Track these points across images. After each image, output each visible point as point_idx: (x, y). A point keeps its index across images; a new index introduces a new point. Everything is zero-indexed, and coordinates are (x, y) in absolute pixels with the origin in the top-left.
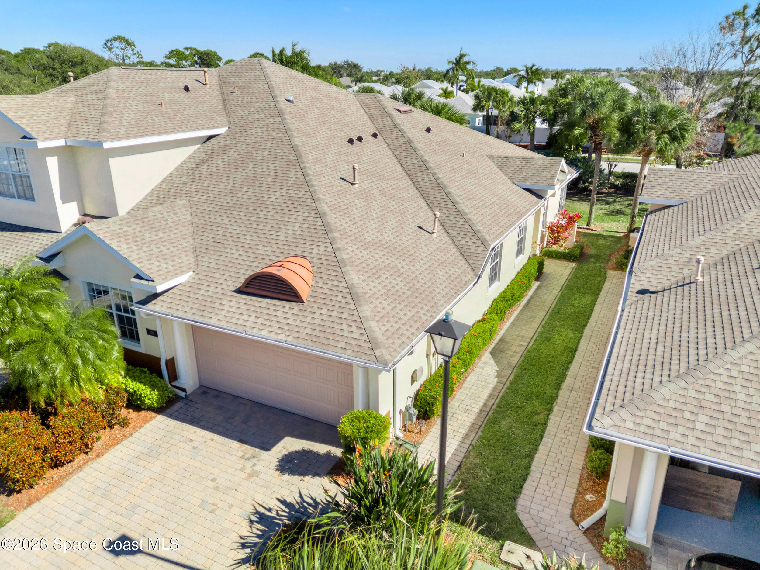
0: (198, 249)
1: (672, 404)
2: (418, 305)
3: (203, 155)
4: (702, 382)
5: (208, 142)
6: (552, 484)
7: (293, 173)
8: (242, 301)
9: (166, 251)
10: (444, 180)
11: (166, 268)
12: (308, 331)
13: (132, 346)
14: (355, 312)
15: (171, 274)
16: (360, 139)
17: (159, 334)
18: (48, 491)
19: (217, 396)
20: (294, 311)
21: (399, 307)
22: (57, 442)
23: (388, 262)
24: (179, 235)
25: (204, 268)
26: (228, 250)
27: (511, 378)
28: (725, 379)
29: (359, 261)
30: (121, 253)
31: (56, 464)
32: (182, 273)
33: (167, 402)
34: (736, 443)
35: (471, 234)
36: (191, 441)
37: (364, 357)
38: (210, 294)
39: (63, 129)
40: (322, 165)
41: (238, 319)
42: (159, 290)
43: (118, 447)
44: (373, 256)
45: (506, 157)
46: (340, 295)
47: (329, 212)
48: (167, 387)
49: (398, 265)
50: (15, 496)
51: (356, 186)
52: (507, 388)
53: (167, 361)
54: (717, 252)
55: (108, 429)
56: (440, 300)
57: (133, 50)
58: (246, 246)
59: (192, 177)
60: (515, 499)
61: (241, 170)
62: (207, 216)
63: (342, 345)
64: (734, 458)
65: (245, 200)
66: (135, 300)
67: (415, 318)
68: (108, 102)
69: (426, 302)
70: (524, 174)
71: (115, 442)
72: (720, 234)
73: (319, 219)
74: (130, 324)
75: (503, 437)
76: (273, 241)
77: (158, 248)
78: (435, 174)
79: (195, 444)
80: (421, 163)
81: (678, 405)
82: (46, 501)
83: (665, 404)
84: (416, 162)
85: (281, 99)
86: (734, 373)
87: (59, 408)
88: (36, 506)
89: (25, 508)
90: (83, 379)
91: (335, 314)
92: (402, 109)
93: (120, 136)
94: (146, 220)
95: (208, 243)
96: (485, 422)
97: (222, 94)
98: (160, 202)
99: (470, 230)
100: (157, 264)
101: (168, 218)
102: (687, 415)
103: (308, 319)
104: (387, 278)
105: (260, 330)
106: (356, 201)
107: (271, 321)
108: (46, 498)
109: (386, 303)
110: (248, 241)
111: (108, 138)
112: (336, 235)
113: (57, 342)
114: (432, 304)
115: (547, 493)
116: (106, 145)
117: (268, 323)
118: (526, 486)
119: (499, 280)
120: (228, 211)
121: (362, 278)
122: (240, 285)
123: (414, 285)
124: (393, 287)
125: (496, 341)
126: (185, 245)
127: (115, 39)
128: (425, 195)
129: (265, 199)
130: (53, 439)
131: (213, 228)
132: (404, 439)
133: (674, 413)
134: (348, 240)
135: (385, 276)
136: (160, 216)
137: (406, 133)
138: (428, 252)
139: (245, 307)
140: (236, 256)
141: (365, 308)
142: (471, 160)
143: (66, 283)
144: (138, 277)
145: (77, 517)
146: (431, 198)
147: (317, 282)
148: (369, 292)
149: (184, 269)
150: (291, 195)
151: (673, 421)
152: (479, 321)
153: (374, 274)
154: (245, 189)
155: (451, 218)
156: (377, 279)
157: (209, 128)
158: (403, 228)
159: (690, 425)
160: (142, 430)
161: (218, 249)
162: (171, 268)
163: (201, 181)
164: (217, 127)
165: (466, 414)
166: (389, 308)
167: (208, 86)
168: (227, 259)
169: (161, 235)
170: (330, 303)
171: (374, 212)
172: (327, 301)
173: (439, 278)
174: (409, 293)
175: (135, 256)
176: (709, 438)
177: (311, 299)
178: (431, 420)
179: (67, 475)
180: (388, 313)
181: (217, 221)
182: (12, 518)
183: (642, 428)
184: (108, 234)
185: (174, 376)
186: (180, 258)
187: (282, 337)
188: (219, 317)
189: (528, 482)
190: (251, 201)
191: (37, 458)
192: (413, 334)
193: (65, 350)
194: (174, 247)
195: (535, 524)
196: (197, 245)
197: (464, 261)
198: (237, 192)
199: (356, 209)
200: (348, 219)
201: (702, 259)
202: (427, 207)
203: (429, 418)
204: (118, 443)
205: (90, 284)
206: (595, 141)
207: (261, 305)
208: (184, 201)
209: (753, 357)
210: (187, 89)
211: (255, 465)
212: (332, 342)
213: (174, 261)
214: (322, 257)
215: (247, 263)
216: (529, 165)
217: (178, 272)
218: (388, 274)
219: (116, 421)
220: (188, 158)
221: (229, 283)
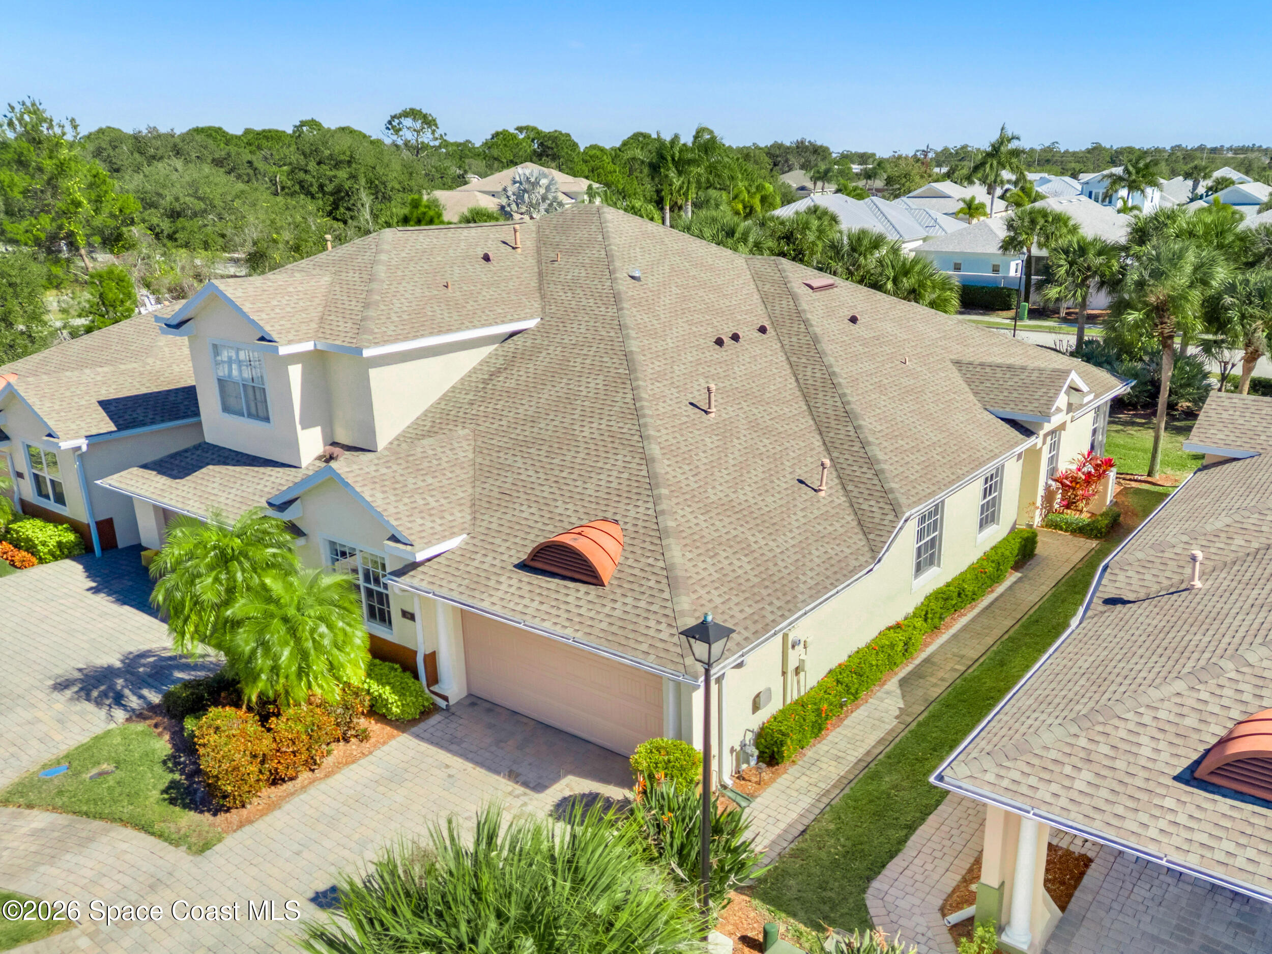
0: (477, 503)
1: (1053, 754)
2: (767, 598)
3: (501, 361)
4: (1099, 728)
5: (509, 341)
6: (929, 866)
7: (621, 395)
8: (526, 579)
9: (434, 504)
10: (856, 407)
11: (432, 528)
12: (604, 626)
13: (381, 632)
14: (669, 604)
15: (437, 537)
16: (735, 337)
17: (417, 617)
18: (263, 813)
19: (489, 710)
20: (590, 598)
21: (735, 600)
22: (278, 751)
23: (734, 533)
24: (453, 481)
25: (482, 530)
26: (517, 506)
27: (920, 718)
28: (1131, 726)
29: (690, 531)
30: (374, 505)
31: (276, 780)
32: (453, 535)
33: (422, 713)
34: (1120, 810)
35: (879, 494)
36: (447, 766)
37: (670, 665)
38: (485, 566)
39: (314, 325)
40: (665, 382)
41: (517, 604)
42: (420, 557)
43: (353, 766)
44: (713, 525)
45: (982, 365)
46: (653, 578)
47: (660, 457)
48: (423, 692)
49: (750, 538)
50: (222, 817)
51: (712, 415)
52: (910, 732)
53: (425, 656)
54: (1242, 543)
55: (342, 743)
56: (802, 593)
57: (433, 132)
58: (542, 501)
59: (481, 394)
60: (869, 879)
61: (549, 387)
62: (495, 454)
63: (644, 647)
64: (1110, 828)
65: (549, 433)
66: (388, 570)
67: (756, 617)
68: (374, 285)
69: (779, 594)
70: (1006, 394)
71: (351, 760)
72: (1256, 516)
73: (644, 467)
74: (381, 602)
75: (879, 798)
76: (578, 497)
77: (424, 499)
78: (845, 395)
79: (452, 771)
80: (827, 376)
81: (1060, 757)
82: (261, 825)
83: (1044, 754)
84: (818, 375)
85: (621, 275)
86: (1146, 720)
87: (283, 708)
88: (248, 829)
89: (235, 831)
90: (314, 672)
91: (642, 604)
92: (815, 284)
93: (386, 338)
94: (411, 458)
95: (492, 494)
96: (861, 776)
97: (539, 262)
98: (435, 429)
99: (879, 488)
100: (420, 521)
101: (442, 455)
102: (1068, 770)
103: (607, 610)
104: (727, 557)
105: (543, 620)
106: (707, 439)
107: (559, 608)
108: (260, 821)
109: (716, 593)
110: (545, 494)
111: (369, 341)
112: (664, 491)
113: (285, 620)
114: (789, 598)
115: (917, 877)
116: (367, 353)
117: (554, 611)
118: (889, 866)
119: (939, 566)
120: (524, 449)
121: (689, 555)
122: (525, 557)
123: (767, 569)
124: (734, 571)
125: (917, 662)
126: (462, 495)
127: (406, 114)
128: (823, 429)
129: (576, 433)
130: (274, 746)
131: (500, 472)
132: (734, 789)
133: (1051, 766)
134: (681, 500)
135: (724, 554)
136: (431, 452)
137: (811, 326)
138: (803, 521)
139: (528, 588)
140: (524, 515)
141: (684, 599)
142: (919, 369)
143: (301, 541)
144: (394, 539)
145: (296, 847)
146: (831, 434)
147: (627, 558)
148: (694, 576)
149: (455, 530)
150: (612, 429)
151: (1047, 776)
152: (889, 628)
153: (708, 550)
154: (551, 417)
155: (854, 468)
156: (711, 557)
157: (511, 321)
158: (772, 482)
159: (1067, 783)
160: (386, 748)
161: (504, 504)
162: (439, 528)
163: (494, 401)
164: (525, 319)
165: (835, 763)
166: (718, 601)
167: (519, 250)
168: (514, 519)
169: (430, 480)
170: (637, 589)
171: (731, 456)
172: (635, 587)
173: (811, 561)
174: (757, 580)
175: (392, 510)
176: (1087, 801)
177: (615, 582)
178: (781, 766)
179: (287, 796)
180: (716, 607)
181: (508, 462)
182: (220, 841)
183: (1005, 783)
184: (359, 479)
185: (433, 678)
186: (452, 514)
187: (569, 632)
188: (494, 599)
189: (895, 861)
190: (557, 434)
191: (254, 768)
192: (746, 639)
193: (293, 631)
194: (445, 498)
195: (885, 913)
196: (477, 496)
197: (861, 536)
198: (541, 420)
199: (704, 452)
200: (687, 468)
201: (1200, 555)
202: (823, 448)
203: (777, 764)
204: (353, 762)
205: (333, 544)
206: (1162, 333)
207: (548, 586)
208: (467, 431)
209: (1178, 700)
210: (487, 258)
211: (525, 804)
212: (632, 643)
213: (443, 518)
214: (640, 523)
215: (539, 525)
216: (1016, 379)
217: (447, 533)
218: (730, 551)
219: (353, 732)
220: (480, 364)
221: (513, 552)
